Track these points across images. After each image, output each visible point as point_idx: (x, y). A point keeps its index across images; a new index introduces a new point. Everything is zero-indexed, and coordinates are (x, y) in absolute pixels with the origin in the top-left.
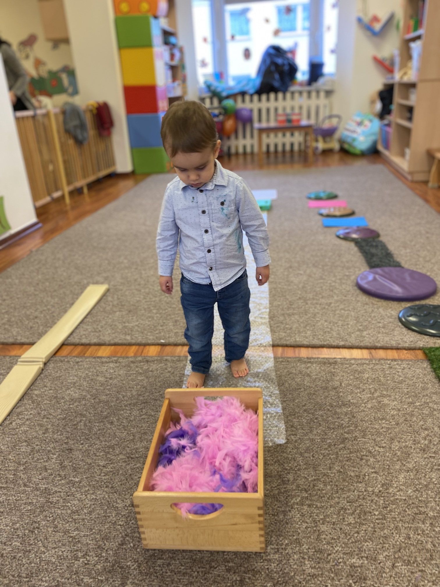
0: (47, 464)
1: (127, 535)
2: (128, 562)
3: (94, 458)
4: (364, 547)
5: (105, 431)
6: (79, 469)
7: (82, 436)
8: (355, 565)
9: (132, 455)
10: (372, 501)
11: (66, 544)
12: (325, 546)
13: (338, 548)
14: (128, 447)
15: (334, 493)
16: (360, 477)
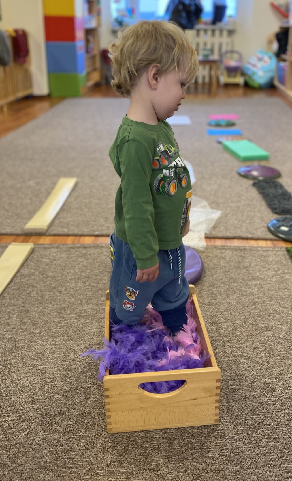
0: (9, 321)
1: (85, 368)
2: (89, 384)
3: (49, 316)
4: (274, 372)
5: (55, 298)
6: (38, 324)
7: (36, 301)
8: (267, 382)
9: (82, 314)
10: (279, 342)
11: (35, 374)
12: (244, 371)
13: (254, 372)
14: (78, 309)
15: (249, 338)
16: (268, 327)
